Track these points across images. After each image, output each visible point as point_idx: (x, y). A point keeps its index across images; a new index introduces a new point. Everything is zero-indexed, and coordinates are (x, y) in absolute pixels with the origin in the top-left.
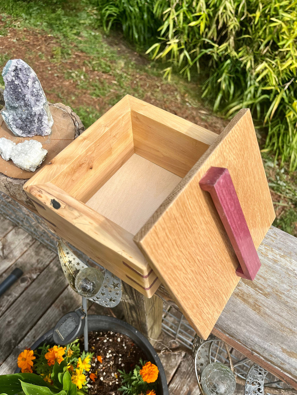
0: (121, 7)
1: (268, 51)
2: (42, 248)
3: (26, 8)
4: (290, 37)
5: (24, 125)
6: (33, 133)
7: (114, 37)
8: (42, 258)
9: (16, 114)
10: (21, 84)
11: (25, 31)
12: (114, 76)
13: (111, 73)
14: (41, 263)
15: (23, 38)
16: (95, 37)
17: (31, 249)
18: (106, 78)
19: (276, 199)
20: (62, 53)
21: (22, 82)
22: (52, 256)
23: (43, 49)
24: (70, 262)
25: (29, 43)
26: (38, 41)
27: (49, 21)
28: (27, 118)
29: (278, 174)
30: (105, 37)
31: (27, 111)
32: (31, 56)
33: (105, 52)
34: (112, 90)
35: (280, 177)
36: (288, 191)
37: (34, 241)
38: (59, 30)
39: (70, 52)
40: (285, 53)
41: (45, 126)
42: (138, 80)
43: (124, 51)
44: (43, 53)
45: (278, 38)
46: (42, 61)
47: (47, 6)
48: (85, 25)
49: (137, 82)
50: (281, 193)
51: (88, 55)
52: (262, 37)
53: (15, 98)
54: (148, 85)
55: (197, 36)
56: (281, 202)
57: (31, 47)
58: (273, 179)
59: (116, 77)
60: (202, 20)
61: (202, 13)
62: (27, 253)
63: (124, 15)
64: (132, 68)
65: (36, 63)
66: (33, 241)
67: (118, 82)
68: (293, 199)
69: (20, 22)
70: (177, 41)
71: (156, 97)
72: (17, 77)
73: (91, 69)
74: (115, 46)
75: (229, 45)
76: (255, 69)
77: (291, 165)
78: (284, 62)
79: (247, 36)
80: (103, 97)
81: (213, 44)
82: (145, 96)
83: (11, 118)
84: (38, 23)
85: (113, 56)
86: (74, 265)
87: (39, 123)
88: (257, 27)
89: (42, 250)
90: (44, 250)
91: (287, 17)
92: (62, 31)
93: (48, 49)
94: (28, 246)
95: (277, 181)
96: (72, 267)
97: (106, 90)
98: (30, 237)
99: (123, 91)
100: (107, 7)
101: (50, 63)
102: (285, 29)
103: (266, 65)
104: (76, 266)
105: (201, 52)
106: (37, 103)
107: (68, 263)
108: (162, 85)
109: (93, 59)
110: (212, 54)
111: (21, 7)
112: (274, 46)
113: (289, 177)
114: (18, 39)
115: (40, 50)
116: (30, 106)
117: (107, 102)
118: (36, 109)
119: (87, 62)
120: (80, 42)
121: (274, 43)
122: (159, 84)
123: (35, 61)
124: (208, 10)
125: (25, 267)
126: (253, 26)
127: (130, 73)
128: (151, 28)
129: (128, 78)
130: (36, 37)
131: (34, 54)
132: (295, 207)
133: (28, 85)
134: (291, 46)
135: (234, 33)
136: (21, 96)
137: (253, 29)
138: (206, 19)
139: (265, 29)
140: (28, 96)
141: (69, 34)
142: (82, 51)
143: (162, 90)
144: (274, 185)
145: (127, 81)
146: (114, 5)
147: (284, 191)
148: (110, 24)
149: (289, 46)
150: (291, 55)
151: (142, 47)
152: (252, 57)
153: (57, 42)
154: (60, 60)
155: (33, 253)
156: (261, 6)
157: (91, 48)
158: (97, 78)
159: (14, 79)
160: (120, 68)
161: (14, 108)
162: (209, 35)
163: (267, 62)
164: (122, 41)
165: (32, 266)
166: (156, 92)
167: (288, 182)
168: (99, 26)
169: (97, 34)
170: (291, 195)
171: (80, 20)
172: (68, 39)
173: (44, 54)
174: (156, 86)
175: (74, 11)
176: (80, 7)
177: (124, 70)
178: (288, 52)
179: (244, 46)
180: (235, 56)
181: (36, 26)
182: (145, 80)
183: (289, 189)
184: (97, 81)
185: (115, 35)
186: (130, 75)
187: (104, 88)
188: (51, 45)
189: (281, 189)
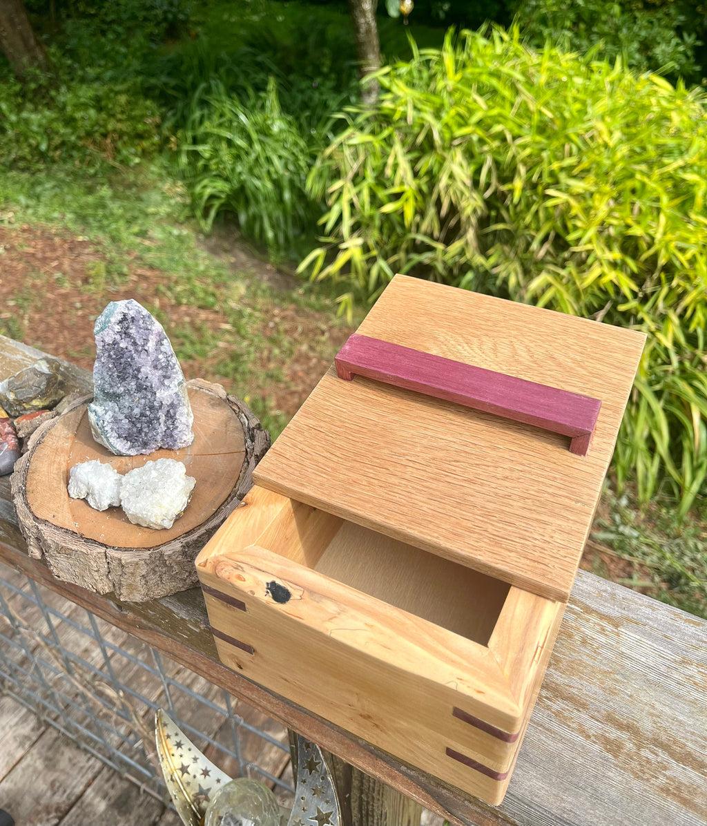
0: (235, 182)
1: (548, 253)
2: (63, 748)
3: (27, 185)
4: (589, 224)
5: (135, 430)
6: (154, 446)
7: (220, 237)
8: (63, 777)
9: (120, 409)
10: (131, 348)
11: (24, 231)
12: (225, 314)
13: (217, 308)
14: (61, 790)
15: (21, 246)
16: (180, 238)
17: (34, 751)
18: (206, 320)
19: (624, 570)
20: (109, 272)
21: (135, 344)
22: (91, 767)
23: (66, 266)
24: (184, 770)
25: (33, 255)
26: (54, 250)
27: (79, 211)
28: (142, 415)
29: (615, 509)
30: (201, 237)
31: (143, 401)
32: (38, 282)
33: (202, 268)
34: (221, 344)
35: (622, 517)
36: (645, 549)
37: (43, 729)
38: (101, 228)
39: (125, 270)
40: (584, 255)
41: (181, 427)
42: (277, 319)
43: (243, 264)
44: (64, 273)
45: (565, 227)
46: (63, 291)
47: (75, 180)
48: (158, 217)
49: (276, 324)
50: (631, 555)
51: (166, 274)
52: (533, 226)
53: (118, 377)
54: (300, 329)
55: (399, 230)
56: (635, 576)
57: (37, 263)
58: (607, 523)
59: (230, 315)
60: (407, 200)
61: (406, 188)
62: (24, 764)
63: (241, 194)
64: (264, 297)
65: (49, 295)
66: (38, 729)
67: (234, 325)
68: (663, 568)
69: (15, 213)
70: (360, 241)
71: (321, 352)
72: (125, 333)
73: (173, 302)
74: (224, 255)
75: (467, 244)
76: (526, 287)
77: (640, 487)
78: (584, 271)
79: (500, 226)
80: (200, 359)
81: (434, 244)
82: (296, 353)
83: (108, 417)
84: (56, 215)
85: (220, 275)
86: (195, 777)
87: (169, 422)
88: (519, 209)
89: (63, 754)
90: (68, 753)
91: (578, 186)
92: (107, 230)
93: (77, 266)
94: (27, 746)
95: (618, 526)
96: (188, 784)
97: (207, 344)
98: (32, 717)
99: (245, 343)
100: (205, 182)
101: (80, 293)
102: (576, 208)
103: (550, 279)
104: (200, 778)
105: (409, 260)
106: (166, 382)
107: (180, 773)
108: (331, 328)
109: (176, 283)
110: (432, 264)
111: (17, 183)
112: (560, 243)
113: (643, 516)
114: (8, 246)
115: (58, 268)
116: (149, 389)
117: (211, 369)
118: (164, 395)
119: (162, 288)
120: (149, 250)
121: (558, 237)
122: (324, 327)
123: (47, 291)
124: (417, 181)
125: (18, 804)
126: (511, 208)
127: (259, 307)
128: (300, 218)
129: (257, 318)
130: (49, 242)
131: (45, 277)
132: (670, 588)
133: (146, 348)
134: (594, 240)
135: (474, 220)
136: (131, 371)
137: (511, 212)
138: (416, 199)
139: (537, 212)
140: (146, 370)
141: (124, 235)
142: (152, 267)
143: (332, 338)
144: (611, 536)
145: (254, 322)
146: (219, 176)
147: (636, 550)
148: (213, 213)
149: (590, 241)
150: (596, 259)
151: (282, 254)
152: (516, 266)
153: (97, 251)
154: (101, 287)
155: (39, 764)
156: (522, 169)
157: (172, 260)
158: (187, 319)
159: (118, 337)
160: (236, 298)
161: (115, 397)
162: (424, 227)
163: (549, 272)
164: (238, 245)
165: (37, 800)
166: (318, 342)
167: (643, 526)
168: (188, 218)
169: (185, 232)
170: (655, 558)
171: (148, 206)
172: (122, 245)
173: (67, 277)
174: (319, 332)
175: (134, 190)
176: (146, 182)
177: (246, 301)
178: (589, 252)
179: (498, 246)
180: (482, 265)
181: (51, 220)
182: (293, 319)
183: (647, 545)
184: (187, 326)
185: (223, 233)
186: (260, 311)
187: (204, 340)
188: (84, 258)
189: (630, 545)
